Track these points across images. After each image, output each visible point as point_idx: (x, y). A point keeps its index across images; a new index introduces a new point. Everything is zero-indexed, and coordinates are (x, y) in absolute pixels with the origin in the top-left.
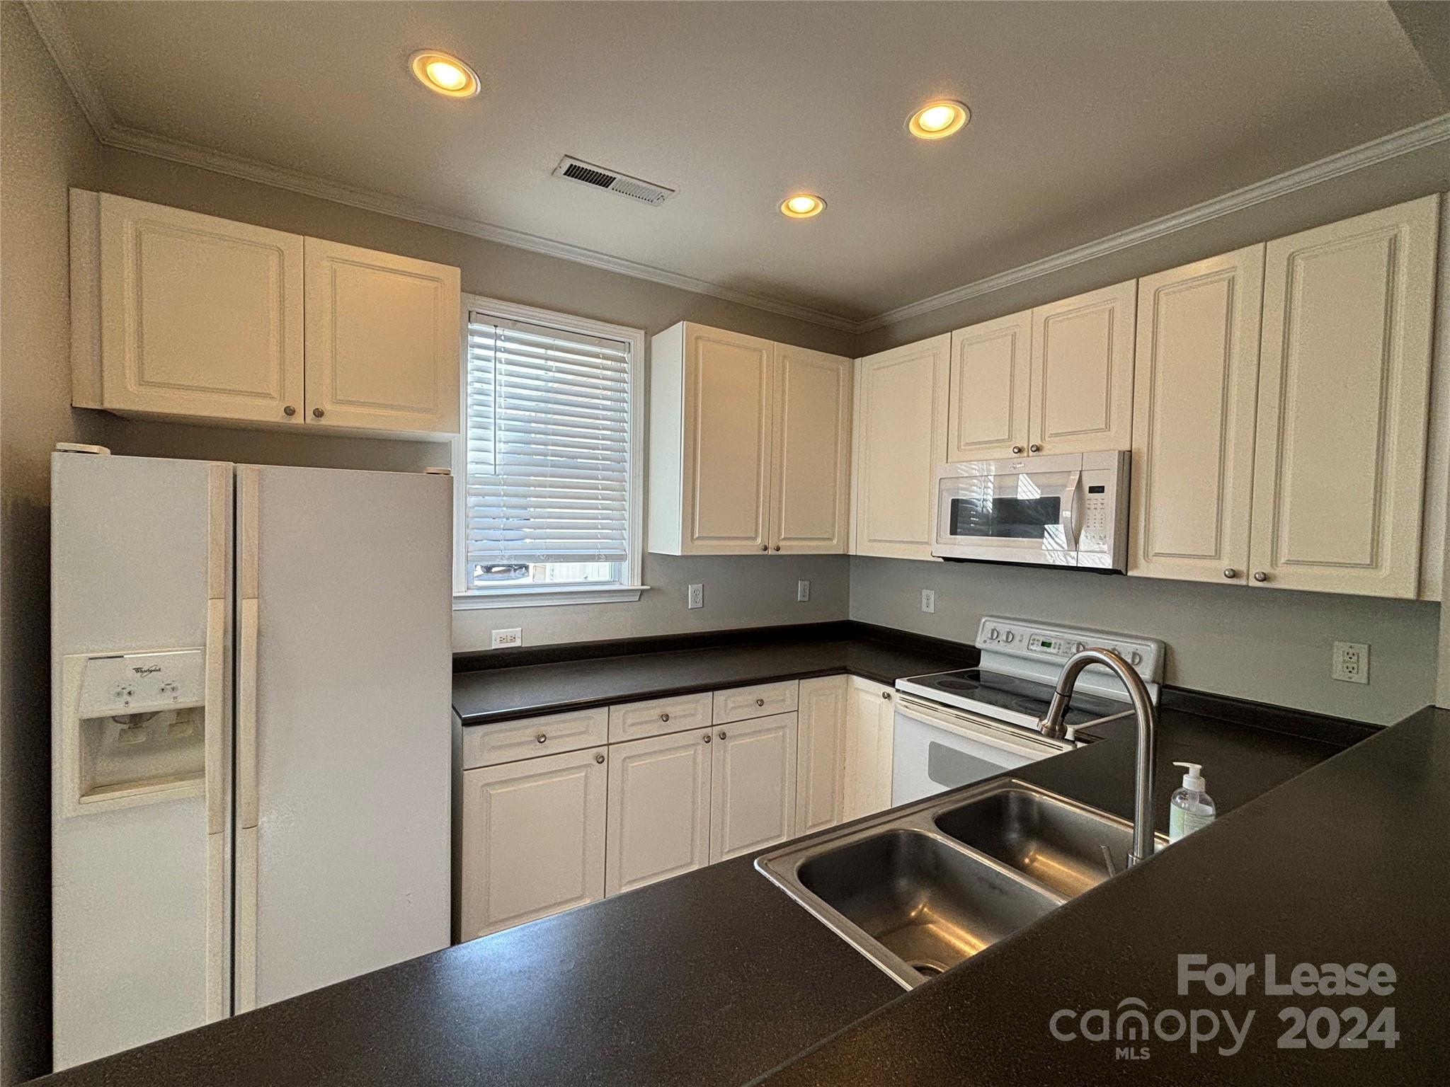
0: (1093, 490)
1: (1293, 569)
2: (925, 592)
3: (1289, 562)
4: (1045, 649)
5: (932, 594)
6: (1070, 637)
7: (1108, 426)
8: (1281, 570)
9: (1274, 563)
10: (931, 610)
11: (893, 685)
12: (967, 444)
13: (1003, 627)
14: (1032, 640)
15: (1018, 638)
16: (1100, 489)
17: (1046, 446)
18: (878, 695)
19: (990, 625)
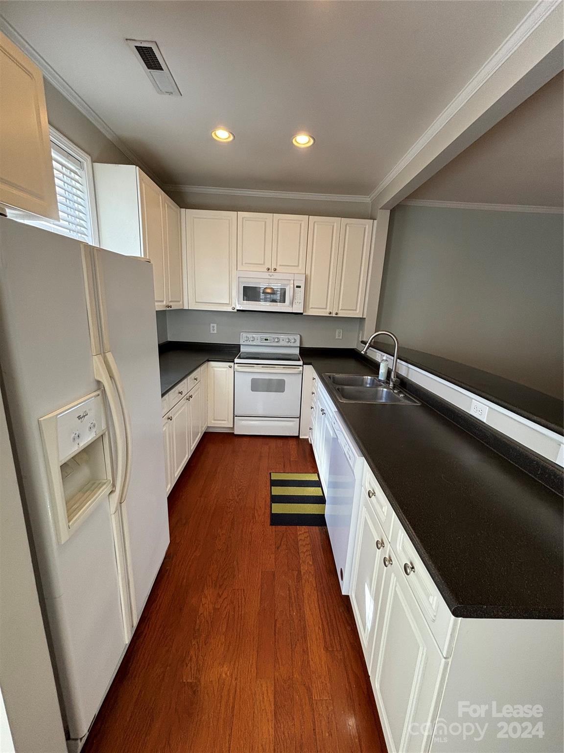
0: (298, 287)
1: (341, 311)
2: (212, 325)
3: (341, 310)
4: (266, 341)
5: (215, 325)
6: (274, 336)
7: (298, 266)
8: (339, 312)
9: (338, 310)
10: (215, 332)
11: (233, 361)
12: (246, 263)
13: (250, 335)
14: (262, 339)
15: (256, 339)
16: (299, 287)
17: (278, 269)
18: (227, 368)
19: (244, 335)
